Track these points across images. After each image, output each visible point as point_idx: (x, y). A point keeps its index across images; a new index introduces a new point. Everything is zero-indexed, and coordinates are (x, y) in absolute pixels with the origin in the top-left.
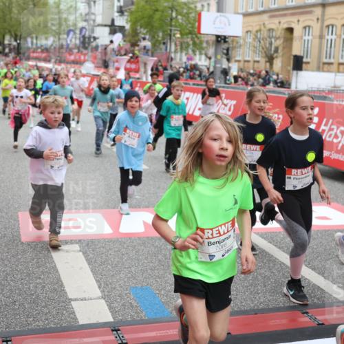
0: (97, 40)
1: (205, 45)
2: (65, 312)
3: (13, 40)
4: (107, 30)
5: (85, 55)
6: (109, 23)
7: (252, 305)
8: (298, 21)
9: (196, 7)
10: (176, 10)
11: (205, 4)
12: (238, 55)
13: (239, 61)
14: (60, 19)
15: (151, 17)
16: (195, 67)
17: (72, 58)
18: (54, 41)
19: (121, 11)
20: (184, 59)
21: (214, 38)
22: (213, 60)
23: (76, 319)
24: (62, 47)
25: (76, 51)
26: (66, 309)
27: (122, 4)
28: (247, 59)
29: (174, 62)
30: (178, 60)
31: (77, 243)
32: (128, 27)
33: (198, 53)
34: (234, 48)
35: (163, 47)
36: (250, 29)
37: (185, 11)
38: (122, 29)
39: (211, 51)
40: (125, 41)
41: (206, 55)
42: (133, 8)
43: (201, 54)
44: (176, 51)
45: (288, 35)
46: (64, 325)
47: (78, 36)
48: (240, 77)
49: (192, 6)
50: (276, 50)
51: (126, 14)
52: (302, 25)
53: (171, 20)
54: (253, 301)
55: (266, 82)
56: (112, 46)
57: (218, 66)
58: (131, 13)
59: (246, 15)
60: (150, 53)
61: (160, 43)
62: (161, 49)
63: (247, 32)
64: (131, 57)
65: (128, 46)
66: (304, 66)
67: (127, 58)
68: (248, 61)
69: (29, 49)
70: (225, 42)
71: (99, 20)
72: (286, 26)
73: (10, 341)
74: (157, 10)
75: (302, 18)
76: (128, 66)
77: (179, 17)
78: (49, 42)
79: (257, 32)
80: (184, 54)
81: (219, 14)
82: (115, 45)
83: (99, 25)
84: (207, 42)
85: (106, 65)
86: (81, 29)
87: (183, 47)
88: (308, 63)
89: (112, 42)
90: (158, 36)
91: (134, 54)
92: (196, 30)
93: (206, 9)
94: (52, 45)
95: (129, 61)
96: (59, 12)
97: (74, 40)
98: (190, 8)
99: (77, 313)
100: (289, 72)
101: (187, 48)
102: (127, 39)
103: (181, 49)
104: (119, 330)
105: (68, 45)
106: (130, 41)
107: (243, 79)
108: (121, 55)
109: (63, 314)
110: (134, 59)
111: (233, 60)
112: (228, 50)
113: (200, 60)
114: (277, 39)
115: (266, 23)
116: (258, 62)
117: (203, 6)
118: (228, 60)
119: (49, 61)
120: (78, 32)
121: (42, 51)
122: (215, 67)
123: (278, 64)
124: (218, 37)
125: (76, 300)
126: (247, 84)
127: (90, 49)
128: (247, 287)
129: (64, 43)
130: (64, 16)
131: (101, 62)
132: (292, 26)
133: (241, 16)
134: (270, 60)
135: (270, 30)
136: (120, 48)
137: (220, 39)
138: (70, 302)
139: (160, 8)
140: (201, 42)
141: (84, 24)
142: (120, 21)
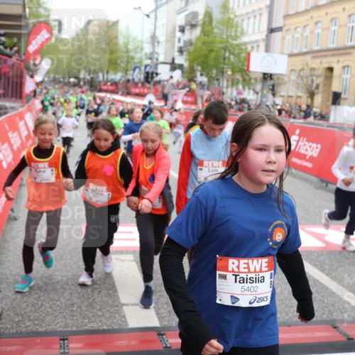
0: (159, 76)
1: (253, 81)
2: (117, 315)
3: (87, 74)
4: (168, 67)
5: (148, 88)
6: (170, 61)
7: (287, 318)
8: (338, 61)
9: (246, 48)
10: (229, 51)
11: (255, 46)
12: (283, 91)
13: (283, 96)
14: (128, 57)
15: (206, 56)
16: (243, 101)
17: (137, 91)
18: (122, 76)
19: (181, 51)
20: (235, 93)
21: (261, 76)
22: (260, 95)
23: (127, 322)
24: (128, 81)
25: (140, 85)
26: (117, 312)
27: (182, 44)
28: (290, 94)
29: (225, 96)
30: (229, 94)
31: (131, 254)
32: (186, 65)
33: (247, 88)
34: (279, 85)
35: (216, 83)
36: (294, 68)
37: (237, 51)
38: (181, 67)
39: (258, 87)
40: (183, 77)
41: (254, 90)
42: (192, 48)
43: (249, 88)
44: (227, 87)
45: (328, 74)
46: (115, 327)
47: (143, 72)
48: (284, 110)
49: (243, 47)
50: (317, 87)
51: (185, 53)
52: (341, 65)
53: (224, 59)
54: (287, 314)
55: (307, 115)
56: (171, 81)
57: (264, 100)
58: (189, 53)
59: (291, 55)
60: (206, 88)
61: (214, 79)
62: (214, 84)
63: (292, 71)
64: (188, 91)
65: (185, 81)
66: (342, 101)
67: (184, 91)
68: (291, 97)
69: (100, 82)
70: (271, 78)
71: (161, 58)
72: (327, 66)
73: (67, 339)
74: (212, 50)
75: (342, 59)
76: (185, 99)
77: (232, 57)
78: (118, 77)
79: (300, 70)
80: (234, 89)
81: (266, 54)
82: (174, 81)
83: (162, 63)
84: (256, 79)
85: (165, 97)
86: (146, 66)
87: (234, 83)
88: (345, 99)
89: (172, 77)
90: (212, 73)
91: (190, 89)
92: (246, 68)
93: (255, 49)
94: (120, 80)
95: (186, 95)
96: (128, 51)
97: (138, 76)
98: (241, 49)
99: (127, 317)
100: (328, 107)
101: (237, 83)
102: (185, 76)
103: (233, 85)
104: (164, 335)
105: (133, 80)
106: (187, 77)
107: (286, 112)
108: (180, 89)
109: (115, 317)
110: (191, 93)
111: (278, 95)
112: (273, 86)
113: (249, 94)
114: (318, 77)
115: (309, 63)
116: (300, 97)
117: (253, 47)
118: (274, 95)
119: (117, 93)
120: (143, 68)
121: (112, 85)
122: (261, 101)
123: (318, 99)
124: (265, 74)
125: (127, 305)
126: (290, 116)
127: (152, 83)
128: (282, 300)
129: (131, 78)
130: (132, 54)
131: (161, 95)
132: (333, 65)
133: (286, 57)
134: (312, 95)
135: (313, 69)
136: (178, 83)
137: (267, 77)
138: (122, 307)
139: (216, 49)
140: (250, 79)
141: (148, 62)
142: (180, 60)
